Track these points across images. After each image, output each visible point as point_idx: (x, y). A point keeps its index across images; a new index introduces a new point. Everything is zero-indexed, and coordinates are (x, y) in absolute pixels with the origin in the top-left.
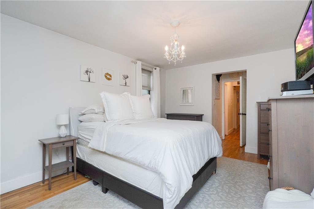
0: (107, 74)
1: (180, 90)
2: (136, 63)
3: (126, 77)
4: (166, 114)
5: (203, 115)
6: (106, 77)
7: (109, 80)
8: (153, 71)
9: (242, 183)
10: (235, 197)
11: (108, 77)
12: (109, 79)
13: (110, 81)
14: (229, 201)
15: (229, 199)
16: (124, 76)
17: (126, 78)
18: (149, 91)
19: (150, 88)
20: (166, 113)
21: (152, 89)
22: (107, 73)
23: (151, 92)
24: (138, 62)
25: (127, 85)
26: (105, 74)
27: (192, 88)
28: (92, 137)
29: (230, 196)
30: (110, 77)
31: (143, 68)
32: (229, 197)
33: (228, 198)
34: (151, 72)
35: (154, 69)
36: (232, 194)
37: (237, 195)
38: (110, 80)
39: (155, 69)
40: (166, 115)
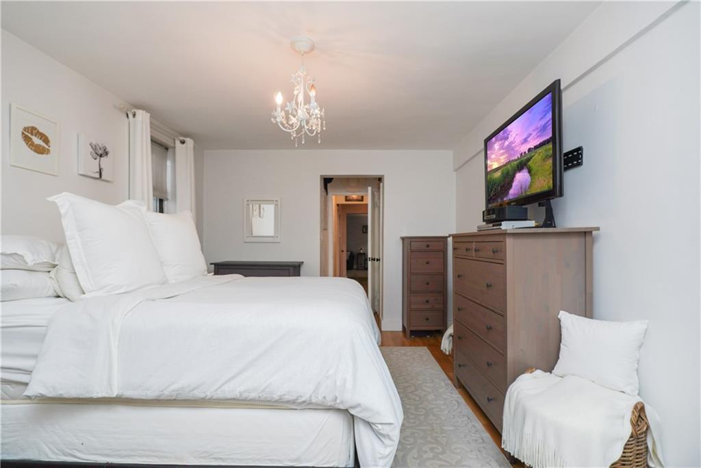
0: (33, 130)
1: (245, 203)
2: (131, 116)
3: (100, 152)
4: (211, 264)
5: (303, 263)
6: (27, 139)
7: (38, 153)
8: (174, 148)
9: (414, 388)
10: (421, 415)
11: (37, 141)
12: (39, 150)
13: (44, 156)
14: (417, 426)
15: (414, 423)
16: (94, 148)
17: (101, 156)
18: (161, 201)
19: (165, 192)
20: (213, 262)
21: (169, 197)
22: (33, 128)
23: (165, 203)
24: (140, 113)
25: (103, 177)
26: (25, 129)
27: (277, 201)
28: (35, 357)
29: (413, 417)
30: (43, 144)
31: (154, 135)
32: (412, 419)
33: (413, 421)
34: (167, 149)
35: (178, 142)
36: (413, 411)
37: (420, 410)
38: (42, 153)
39: (183, 142)
40: (213, 266)
